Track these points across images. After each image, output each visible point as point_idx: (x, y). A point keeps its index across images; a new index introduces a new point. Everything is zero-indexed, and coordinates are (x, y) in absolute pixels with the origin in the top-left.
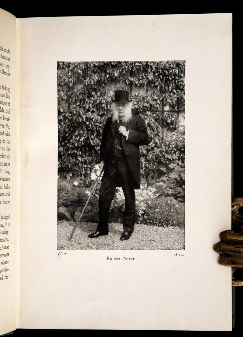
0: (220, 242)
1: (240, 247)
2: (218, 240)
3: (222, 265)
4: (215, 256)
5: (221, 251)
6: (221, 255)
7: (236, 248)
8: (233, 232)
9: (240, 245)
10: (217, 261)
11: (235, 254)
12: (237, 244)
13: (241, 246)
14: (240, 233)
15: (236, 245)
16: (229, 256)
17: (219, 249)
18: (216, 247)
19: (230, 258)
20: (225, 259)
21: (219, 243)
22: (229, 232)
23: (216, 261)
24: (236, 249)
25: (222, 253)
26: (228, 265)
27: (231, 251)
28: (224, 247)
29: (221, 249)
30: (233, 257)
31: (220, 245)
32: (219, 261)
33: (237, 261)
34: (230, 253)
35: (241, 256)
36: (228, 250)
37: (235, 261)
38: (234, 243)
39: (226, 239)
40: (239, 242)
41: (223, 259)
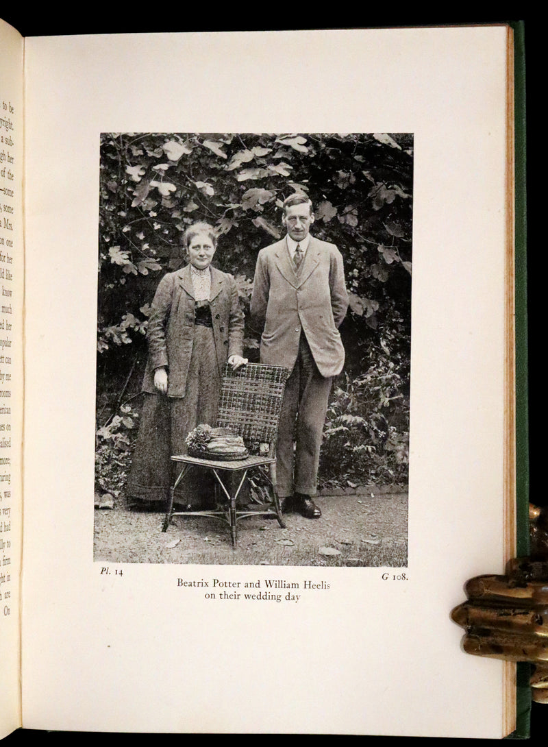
0: (466, 603)
1: (510, 615)
2: (462, 597)
3: (472, 654)
4: (457, 633)
5: (468, 624)
6: (469, 632)
7: (501, 615)
8: (494, 578)
9: (510, 608)
10: (461, 646)
11: (500, 629)
12: (505, 608)
13: (513, 612)
14: (510, 582)
15: (501, 608)
16: (486, 633)
17: (464, 620)
18: (459, 615)
19: (490, 639)
20: (479, 641)
21: (464, 604)
22: (485, 579)
23: (459, 647)
24: (501, 617)
25: (472, 628)
26: (491, 655)
27: (491, 623)
28: (475, 612)
29: (468, 619)
30: (497, 637)
31: (466, 609)
32: (464, 646)
33: (506, 645)
34: (488, 627)
35: (513, 634)
36: (484, 621)
37: (501, 645)
38: (497, 604)
39: (480, 595)
40: (508, 603)
41: (474, 640)
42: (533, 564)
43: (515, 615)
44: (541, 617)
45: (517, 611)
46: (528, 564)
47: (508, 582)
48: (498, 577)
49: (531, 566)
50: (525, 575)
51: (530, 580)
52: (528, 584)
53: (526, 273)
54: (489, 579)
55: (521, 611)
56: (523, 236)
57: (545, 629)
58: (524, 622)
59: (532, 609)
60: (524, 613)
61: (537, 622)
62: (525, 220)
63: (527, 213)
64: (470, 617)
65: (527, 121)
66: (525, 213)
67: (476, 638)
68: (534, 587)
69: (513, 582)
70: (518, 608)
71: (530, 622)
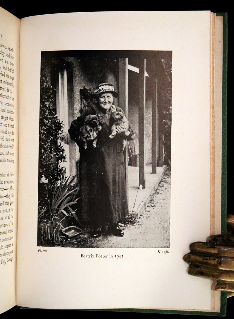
0: (190, 253)
1: (208, 259)
2: (188, 251)
3: (191, 275)
4: (185, 266)
5: (190, 262)
6: (190, 265)
7: (204, 259)
8: (201, 243)
9: (208, 257)
10: (187, 271)
11: (203, 265)
12: (206, 256)
13: (209, 258)
14: (208, 245)
15: (204, 256)
16: (198, 266)
17: (189, 260)
18: (186, 258)
19: (199, 269)
20: (194, 270)
21: (188, 254)
22: (198, 244)
24: (204, 260)
25: (192, 264)
26: (199, 276)
27: (200, 262)
28: (193, 257)
30: (202, 268)
31: (189, 256)
32: (188, 271)
33: (205, 272)
34: (198, 264)
35: (209, 268)
36: (197, 261)
37: (203, 272)
38: (202, 254)
39: (196, 250)
40: (207, 254)
41: (192, 269)
42: (218, 238)
43: (210, 259)
44: (220, 261)
45: (211, 258)
46: (216, 238)
47: (207, 245)
48: (203, 243)
49: (217, 239)
50: (215, 243)
51: (217, 245)
52: (216, 247)
53: (226, 118)
54: (200, 243)
55: (212, 258)
56: (225, 102)
57: (222, 266)
58: (214, 263)
59: (217, 257)
60: (213, 259)
61: (219, 263)
62: (227, 96)
63: (228, 93)
64: (191, 259)
65: (228, 54)
66: (227, 93)
67: (193, 268)
68: (218, 249)
69: (210, 246)
70: (211, 257)
71: (216, 263)
